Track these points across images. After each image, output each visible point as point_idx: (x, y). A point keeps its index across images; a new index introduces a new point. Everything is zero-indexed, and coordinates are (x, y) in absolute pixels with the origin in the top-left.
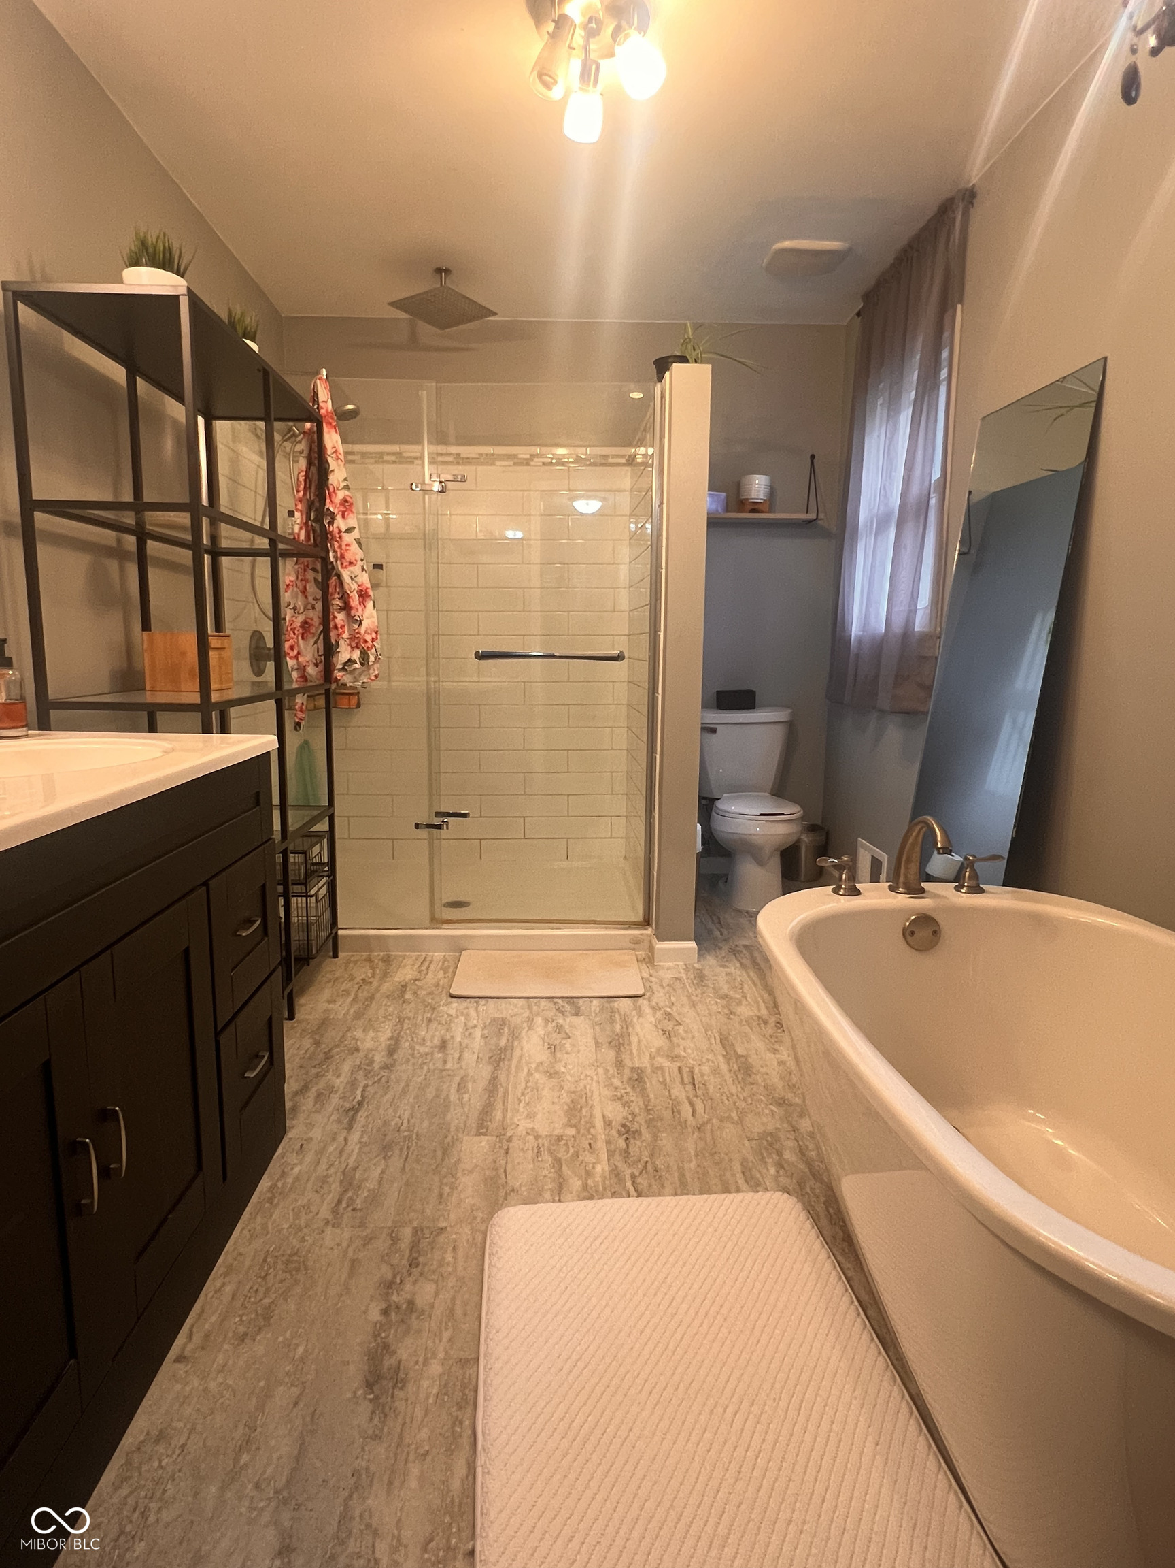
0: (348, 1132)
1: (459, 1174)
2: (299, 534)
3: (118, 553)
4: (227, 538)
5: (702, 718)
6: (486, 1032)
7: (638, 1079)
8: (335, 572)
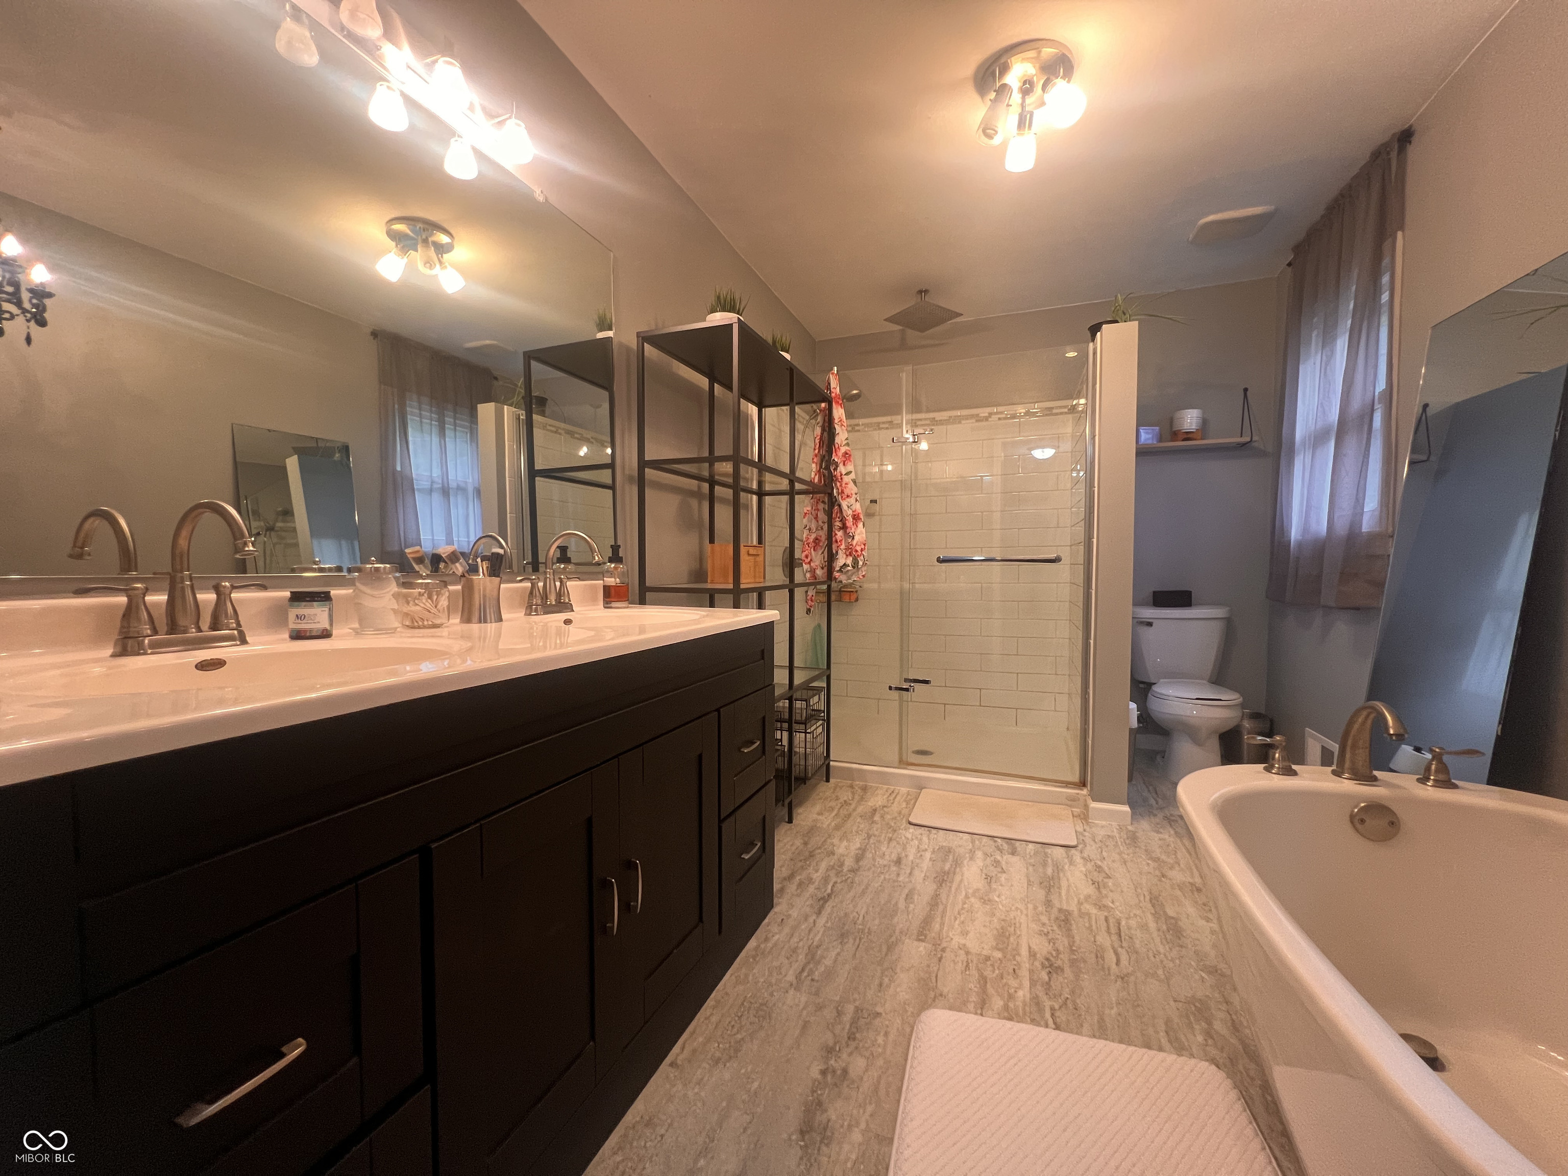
0: (818, 917)
1: (898, 970)
2: (814, 479)
3: (697, 495)
4: (771, 483)
5: (1133, 612)
6: (933, 856)
7: (1065, 920)
8: (837, 503)
